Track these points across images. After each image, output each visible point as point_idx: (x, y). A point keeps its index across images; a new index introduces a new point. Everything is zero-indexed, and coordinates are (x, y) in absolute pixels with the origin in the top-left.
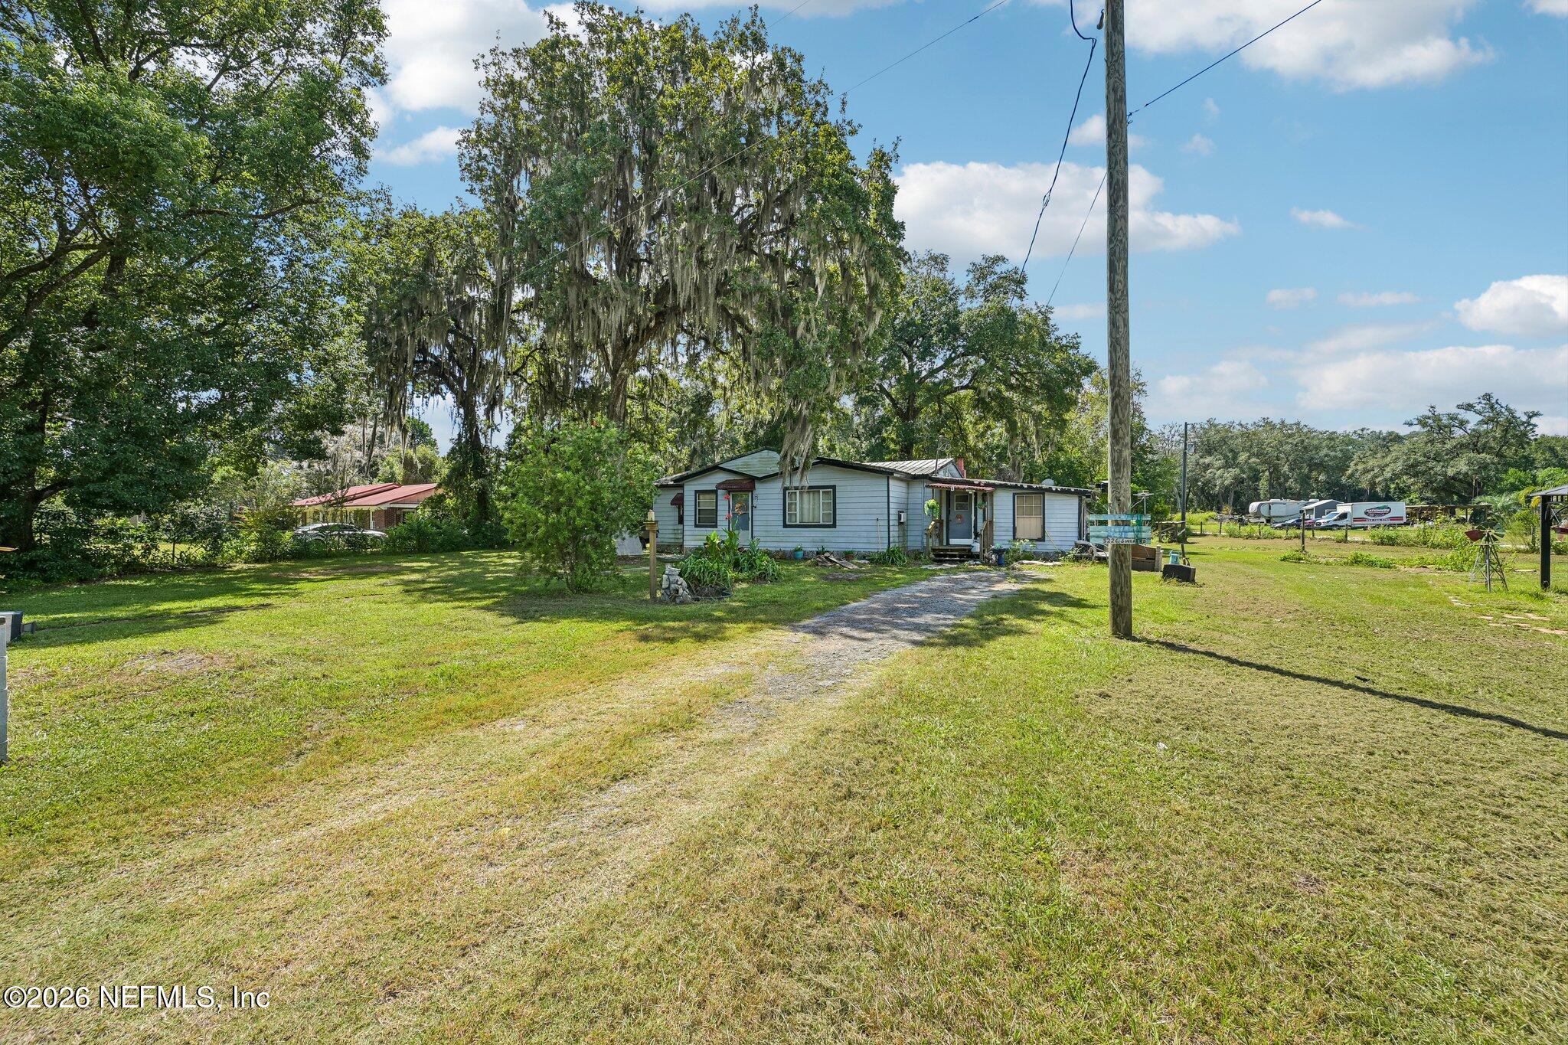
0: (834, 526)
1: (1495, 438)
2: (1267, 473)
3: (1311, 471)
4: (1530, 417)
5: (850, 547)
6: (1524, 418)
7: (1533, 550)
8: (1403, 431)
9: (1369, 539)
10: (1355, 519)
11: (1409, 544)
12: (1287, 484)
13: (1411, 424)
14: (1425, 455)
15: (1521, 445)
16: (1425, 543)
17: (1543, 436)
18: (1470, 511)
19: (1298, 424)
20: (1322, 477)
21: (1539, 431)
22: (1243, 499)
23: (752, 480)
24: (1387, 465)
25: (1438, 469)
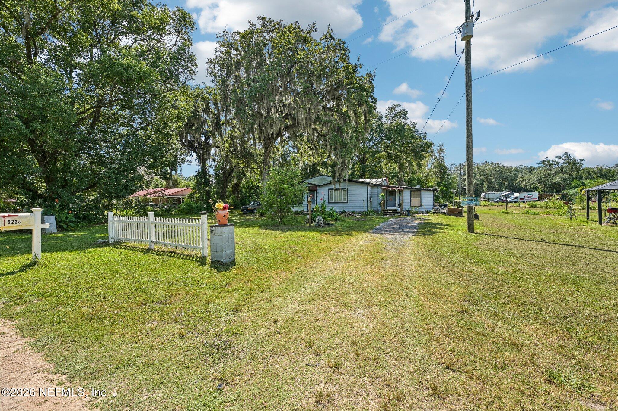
0: (347, 202)
1: (569, 169)
2: (487, 182)
3: (503, 181)
4: (581, 161)
5: (353, 210)
6: (579, 161)
7: (583, 209)
8: (536, 166)
9: (527, 206)
10: (520, 199)
11: (542, 207)
12: (495, 186)
13: (539, 164)
14: (544, 175)
15: (578, 171)
16: (547, 207)
17: (586, 168)
18: (560, 196)
19: (498, 163)
20: (506, 183)
21: (584, 166)
22: (478, 192)
23: (317, 186)
24: (531, 179)
25: (549, 180)
